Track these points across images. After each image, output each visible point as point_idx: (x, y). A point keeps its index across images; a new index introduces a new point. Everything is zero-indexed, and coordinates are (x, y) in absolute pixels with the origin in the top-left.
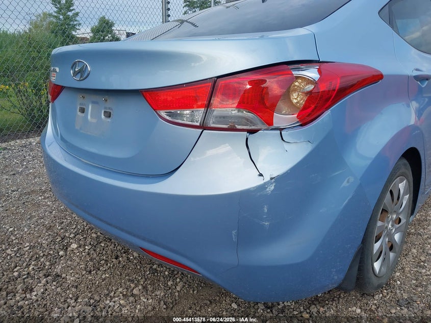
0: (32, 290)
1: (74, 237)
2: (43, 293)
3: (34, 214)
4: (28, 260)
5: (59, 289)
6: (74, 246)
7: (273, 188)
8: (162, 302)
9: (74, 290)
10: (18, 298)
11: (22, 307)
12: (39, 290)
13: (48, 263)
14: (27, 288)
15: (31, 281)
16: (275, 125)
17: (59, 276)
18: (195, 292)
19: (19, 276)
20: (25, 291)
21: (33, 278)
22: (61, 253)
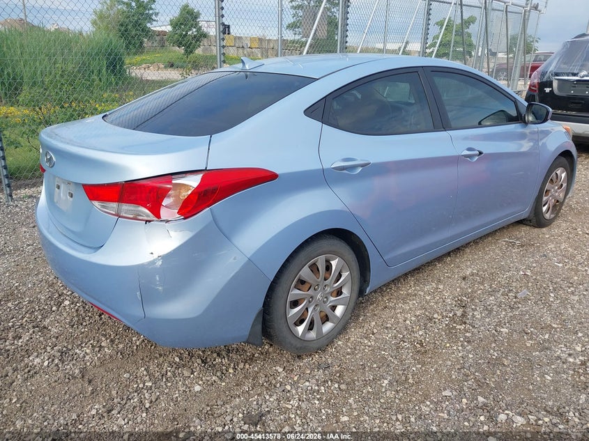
0: (20, 338)
1: (71, 294)
2: (28, 341)
3: (41, 270)
4: (24, 313)
5: (42, 339)
6: (67, 303)
7: (160, 263)
8: (119, 354)
9: (54, 339)
10: (7, 343)
11: (9, 350)
12: (26, 337)
13: (40, 317)
14: (17, 336)
15: (21, 331)
16: (163, 217)
17: (45, 328)
18: (153, 347)
19: (13, 326)
20: (14, 338)
21: (23, 328)
22: (54, 308)
